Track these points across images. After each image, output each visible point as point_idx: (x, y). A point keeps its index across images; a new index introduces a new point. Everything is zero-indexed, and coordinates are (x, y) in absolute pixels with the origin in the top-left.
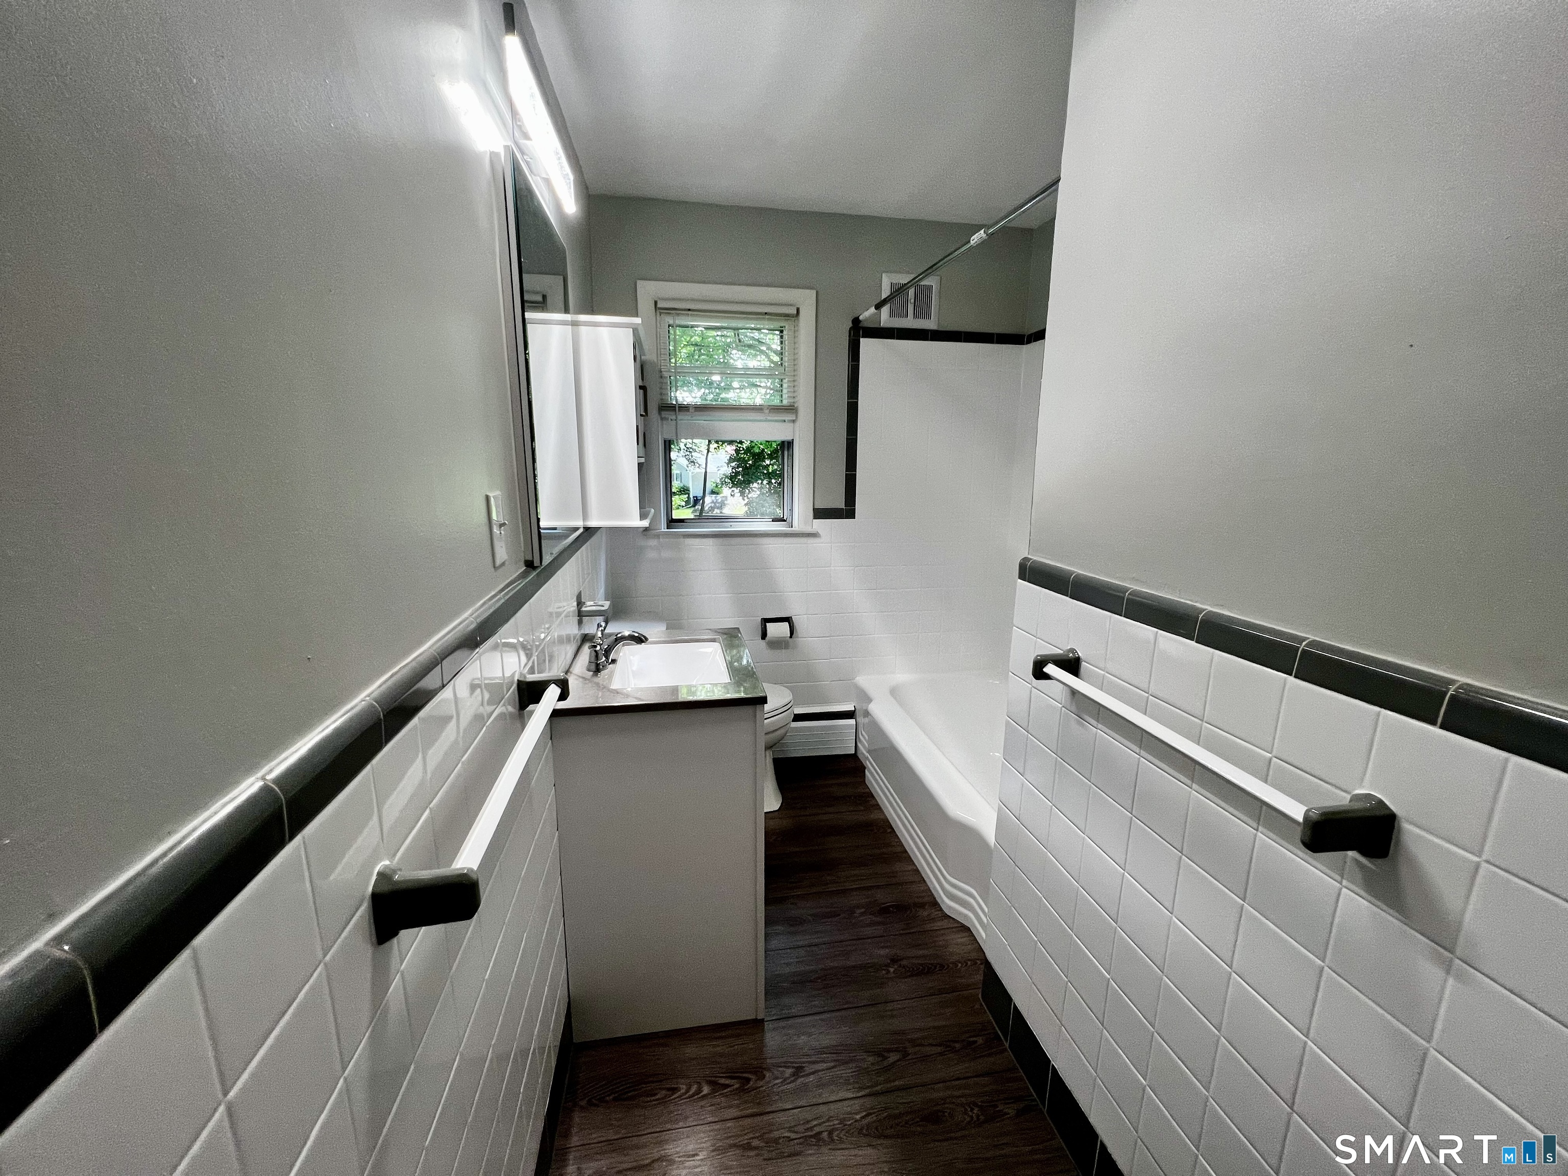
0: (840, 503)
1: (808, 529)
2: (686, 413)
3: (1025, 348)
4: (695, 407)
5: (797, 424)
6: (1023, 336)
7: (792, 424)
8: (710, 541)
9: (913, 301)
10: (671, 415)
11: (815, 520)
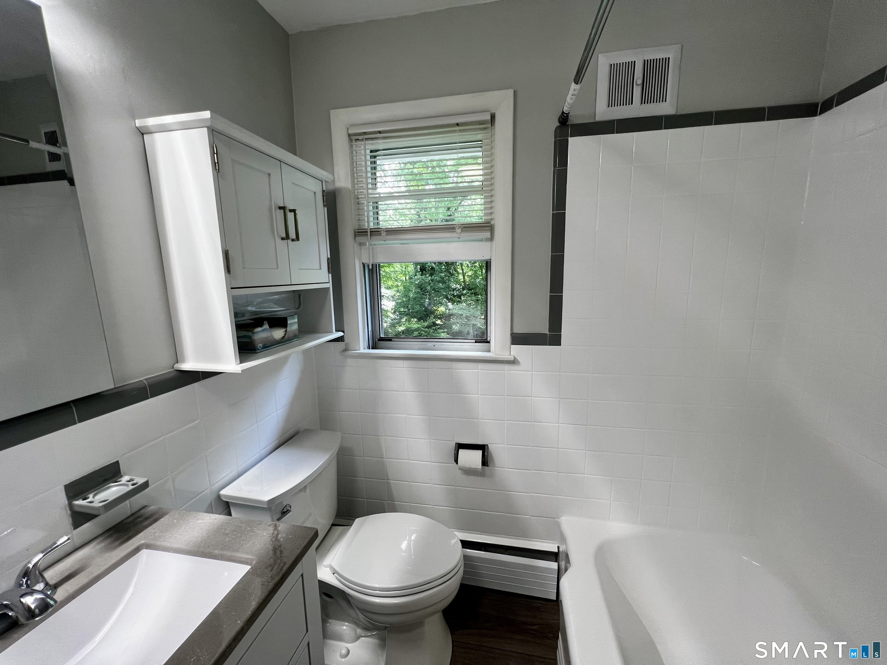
0: (544, 328)
1: (506, 356)
2: (379, 237)
3: (817, 119)
4: (387, 231)
5: (494, 242)
6: (816, 105)
7: (488, 244)
8: (406, 363)
9: (640, 82)
10: (368, 241)
11: (512, 346)
